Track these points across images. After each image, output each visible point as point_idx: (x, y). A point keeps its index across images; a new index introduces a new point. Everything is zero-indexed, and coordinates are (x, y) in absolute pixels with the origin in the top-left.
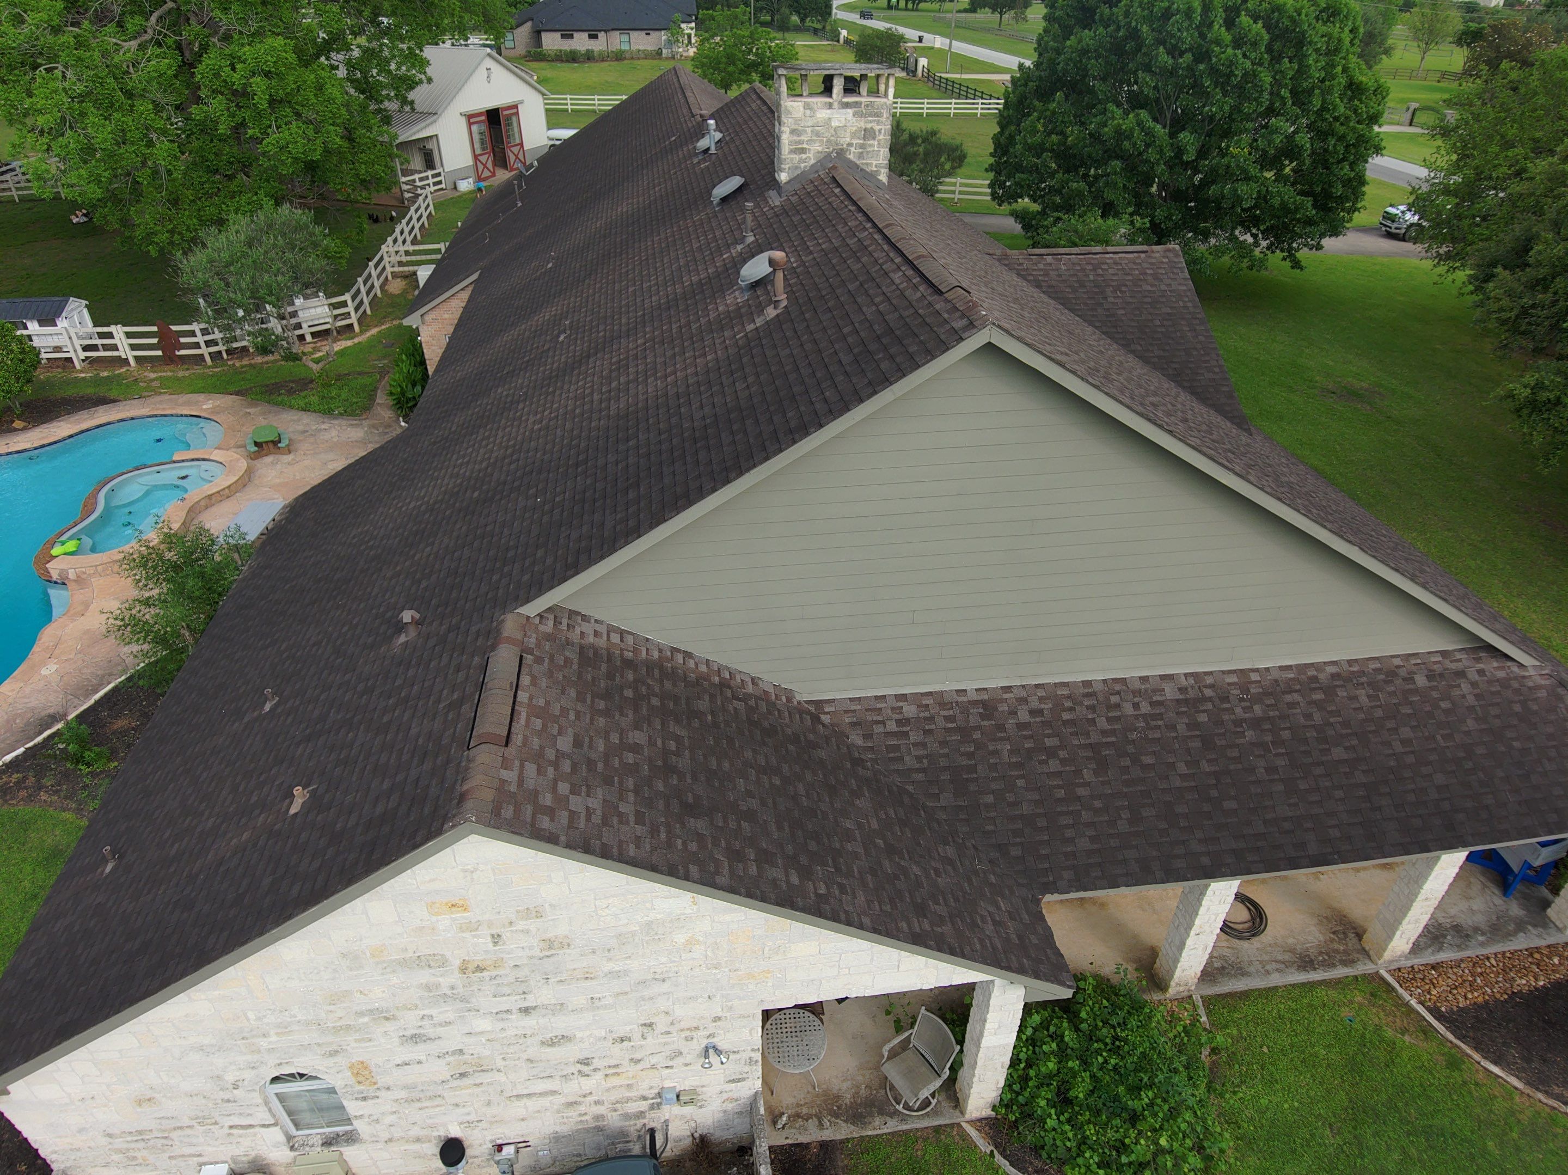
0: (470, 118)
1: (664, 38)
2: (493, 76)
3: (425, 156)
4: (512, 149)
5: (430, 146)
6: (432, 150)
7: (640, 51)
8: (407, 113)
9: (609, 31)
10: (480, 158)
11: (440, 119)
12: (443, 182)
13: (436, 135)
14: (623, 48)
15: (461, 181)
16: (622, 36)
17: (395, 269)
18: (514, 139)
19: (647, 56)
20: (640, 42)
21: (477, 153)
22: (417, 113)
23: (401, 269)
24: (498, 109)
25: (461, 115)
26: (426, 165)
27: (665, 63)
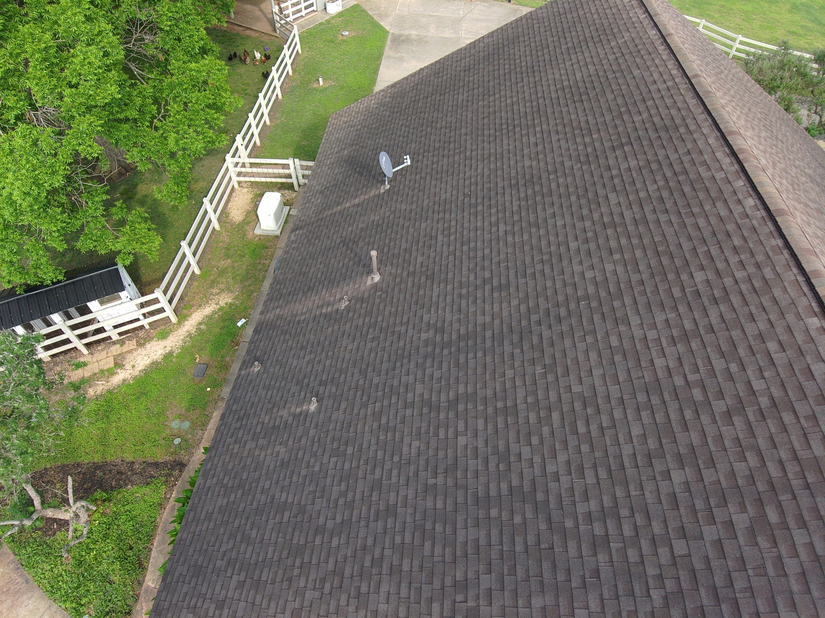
12: (315, 4)
15: (330, 4)
17: (242, 179)
23: (247, 179)
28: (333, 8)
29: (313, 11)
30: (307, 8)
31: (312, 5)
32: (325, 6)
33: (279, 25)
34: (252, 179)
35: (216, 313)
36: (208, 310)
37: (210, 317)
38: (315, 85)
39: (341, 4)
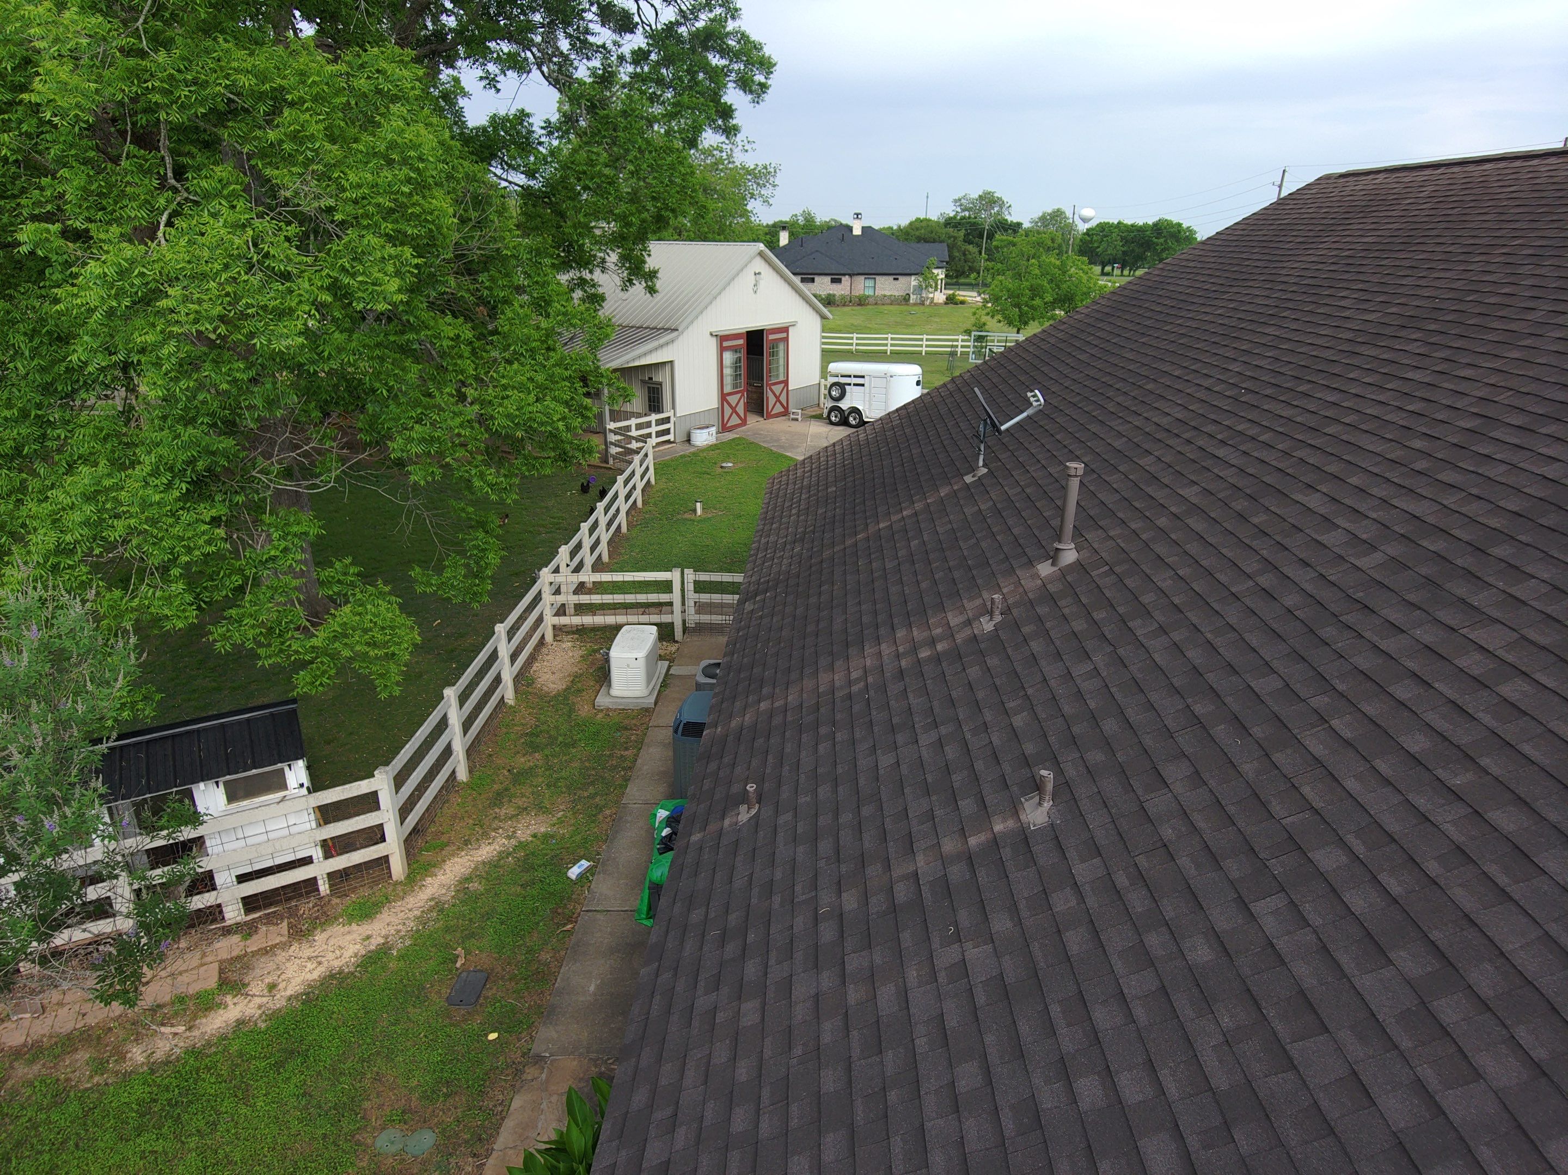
0: (723, 340)
1: (913, 283)
2: (762, 284)
3: (649, 393)
4: (773, 387)
5: (658, 378)
6: (661, 384)
7: (885, 296)
8: (632, 327)
9: (854, 275)
10: (728, 398)
11: (680, 338)
12: (672, 431)
13: (671, 362)
14: (867, 293)
15: (698, 431)
16: (867, 281)
17: (564, 620)
18: (778, 376)
19: (893, 301)
20: (886, 287)
21: (725, 392)
22: (646, 328)
23: (577, 620)
24: (762, 330)
25: (711, 334)
26: (650, 406)
27: (914, 308)
28: (703, 438)
29: (669, 442)
30: (659, 434)
31: (667, 432)
32: (689, 435)
33: (614, 450)
34: (588, 620)
35: (509, 854)
36: (486, 852)
37: (494, 865)
38: (687, 516)
39: (714, 433)
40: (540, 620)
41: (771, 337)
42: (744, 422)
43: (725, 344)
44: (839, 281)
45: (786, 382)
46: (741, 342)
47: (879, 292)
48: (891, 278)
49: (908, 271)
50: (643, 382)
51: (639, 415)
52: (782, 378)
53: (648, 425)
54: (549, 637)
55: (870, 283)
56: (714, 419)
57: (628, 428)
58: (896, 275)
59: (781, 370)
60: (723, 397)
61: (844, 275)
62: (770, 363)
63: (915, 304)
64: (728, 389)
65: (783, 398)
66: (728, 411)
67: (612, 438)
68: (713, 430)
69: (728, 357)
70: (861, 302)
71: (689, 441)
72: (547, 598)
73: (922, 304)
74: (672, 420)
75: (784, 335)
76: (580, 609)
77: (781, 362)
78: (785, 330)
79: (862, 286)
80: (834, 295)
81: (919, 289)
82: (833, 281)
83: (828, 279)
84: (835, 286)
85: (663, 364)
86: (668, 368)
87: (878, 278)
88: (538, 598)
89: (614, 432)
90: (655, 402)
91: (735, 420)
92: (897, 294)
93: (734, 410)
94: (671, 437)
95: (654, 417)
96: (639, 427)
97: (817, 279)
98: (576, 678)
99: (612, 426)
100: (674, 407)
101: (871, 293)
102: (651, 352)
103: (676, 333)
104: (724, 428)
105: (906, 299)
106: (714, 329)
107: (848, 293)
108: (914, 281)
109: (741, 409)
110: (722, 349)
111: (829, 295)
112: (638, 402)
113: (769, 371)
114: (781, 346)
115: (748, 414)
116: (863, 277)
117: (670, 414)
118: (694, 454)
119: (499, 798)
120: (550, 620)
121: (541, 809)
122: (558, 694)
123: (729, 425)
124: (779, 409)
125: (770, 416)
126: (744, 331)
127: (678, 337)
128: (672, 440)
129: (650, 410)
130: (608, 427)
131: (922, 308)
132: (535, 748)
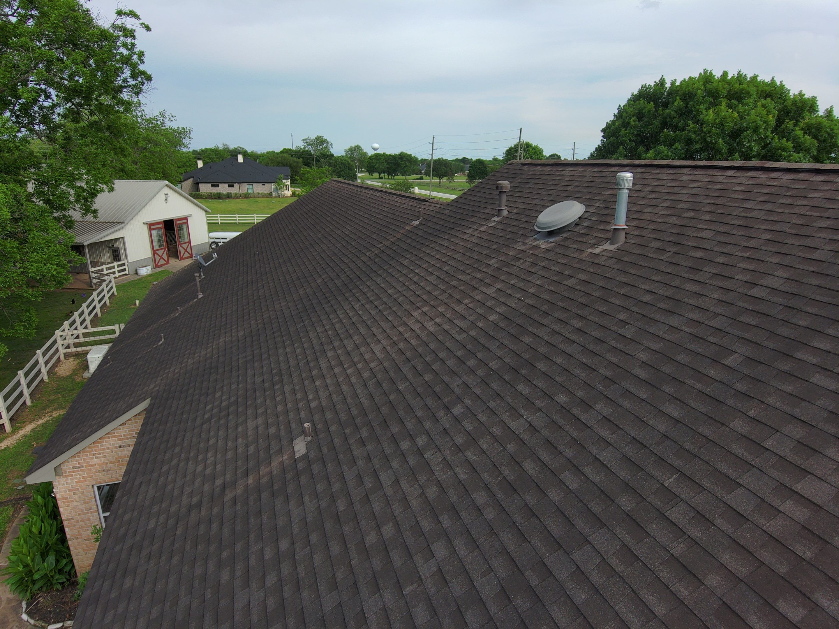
0: (151, 226)
1: (273, 187)
2: (169, 199)
3: (113, 252)
4: (182, 245)
5: (117, 245)
6: (118, 248)
7: (259, 193)
8: (100, 222)
9: (240, 183)
10: (157, 252)
11: (127, 227)
12: (127, 269)
13: (123, 238)
14: (249, 192)
15: (141, 268)
16: (248, 186)
17: (68, 350)
18: (184, 239)
19: (264, 196)
20: (259, 189)
21: (155, 249)
22: (108, 223)
23: (74, 350)
24: (173, 220)
25: (144, 223)
26: (114, 258)
27: (275, 199)
28: (144, 272)
29: (126, 275)
30: (119, 271)
31: (124, 270)
32: (136, 271)
33: (95, 281)
34: (79, 349)
35: (50, 421)
36: (41, 421)
38: (131, 307)
39: (150, 269)
40: (57, 350)
41: (178, 222)
42: (168, 262)
43: (152, 227)
44: (233, 186)
45: (190, 243)
46: (161, 226)
47: (256, 191)
48: (261, 184)
49: (269, 181)
50: (109, 247)
51: (109, 263)
52: (187, 240)
53: (114, 267)
54: (62, 358)
55: (250, 187)
56: (151, 262)
57: (102, 270)
58: (264, 183)
59: (186, 237)
60: (154, 252)
61: (235, 183)
62: (179, 234)
63: (275, 197)
64: (156, 248)
65: (189, 250)
66: (158, 258)
67: (93, 275)
68: (149, 267)
69: (154, 233)
70: (247, 196)
71: (137, 273)
72: (60, 342)
73: (279, 197)
74: (126, 264)
75: (186, 221)
76: (76, 345)
77: (186, 233)
78: (186, 218)
79: (245, 188)
80: (231, 193)
81: (276, 189)
82: (229, 186)
83: (227, 185)
84: (230, 188)
85: (119, 239)
86: (121, 240)
87: (254, 184)
88: (55, 342)
89: (94, 272)
90: (116, 256)
91: (162, 262)
92: (265, 192)
93: (161, 257)
94: (127, 272)
95: (116, 264)
96: (107, 269)
97: (220, 185)
98: (74, 370)
99: (93, 269)
100: (127, 258)
101: (251, 192)
102: (111, 234)
103: (124, 224)
104: (157, 266)
105: (270, 195)
106: (145, 221)
107: (238, 192)
108: (273, 186)
109: (165, 256)
110: (150, 230)
111: (228, 193)
112: (107, 256)
113: (180, 238)
114: (185, 226)
115: (170, 258)
116: (246, 184)
117: (125, 261)
118: (139, 279)
119: (44, 408)
120: (62, 351)
121: (61, 408)
122: (67, 376)
123: (159, 264)
124: (187, 255)
125: (182, 259)
126: (162, 220)
127: (125, 226)
128: (128, 273)
129: (114, 260)
130: (90, 270)
131: (278, 198)
132: (59, 393)
